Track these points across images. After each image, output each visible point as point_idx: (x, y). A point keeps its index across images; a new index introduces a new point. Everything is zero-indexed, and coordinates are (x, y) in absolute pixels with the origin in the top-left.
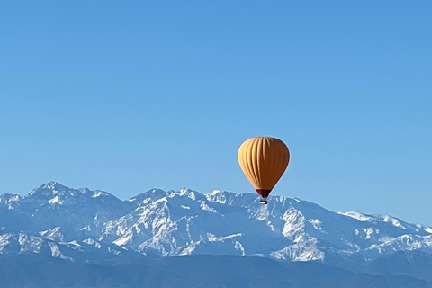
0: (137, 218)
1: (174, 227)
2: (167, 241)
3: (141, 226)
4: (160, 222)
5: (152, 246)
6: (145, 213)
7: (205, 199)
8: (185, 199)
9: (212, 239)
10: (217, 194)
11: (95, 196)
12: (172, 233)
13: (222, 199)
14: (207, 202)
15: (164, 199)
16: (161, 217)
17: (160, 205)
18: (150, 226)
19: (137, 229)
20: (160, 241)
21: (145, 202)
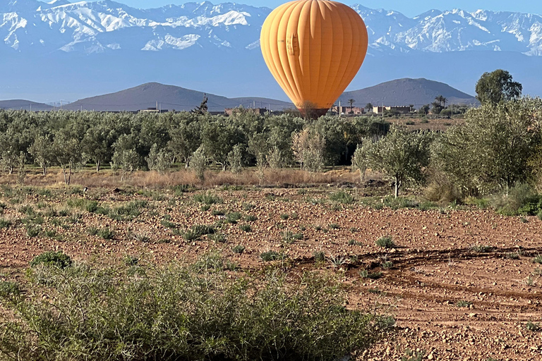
0: (420, 29)
1: (449, 35)
2: (444, 46)
3: (424, 36)
4: (438, 33)
5: (432, 50)
6: (427, 26)
7: (471, 16)
8: (457, 16)
9: (477, 43)
10: (480, 13)
11: (389, 14)
12: (448, 40)
13: (484, 16)
14: (473, 18)
15: (441, 16)
16: (439, 29)
17: (438, 20)
18: (431, 36)
19: (421, 37)
20: (438, 46)
21: (427, 18)
